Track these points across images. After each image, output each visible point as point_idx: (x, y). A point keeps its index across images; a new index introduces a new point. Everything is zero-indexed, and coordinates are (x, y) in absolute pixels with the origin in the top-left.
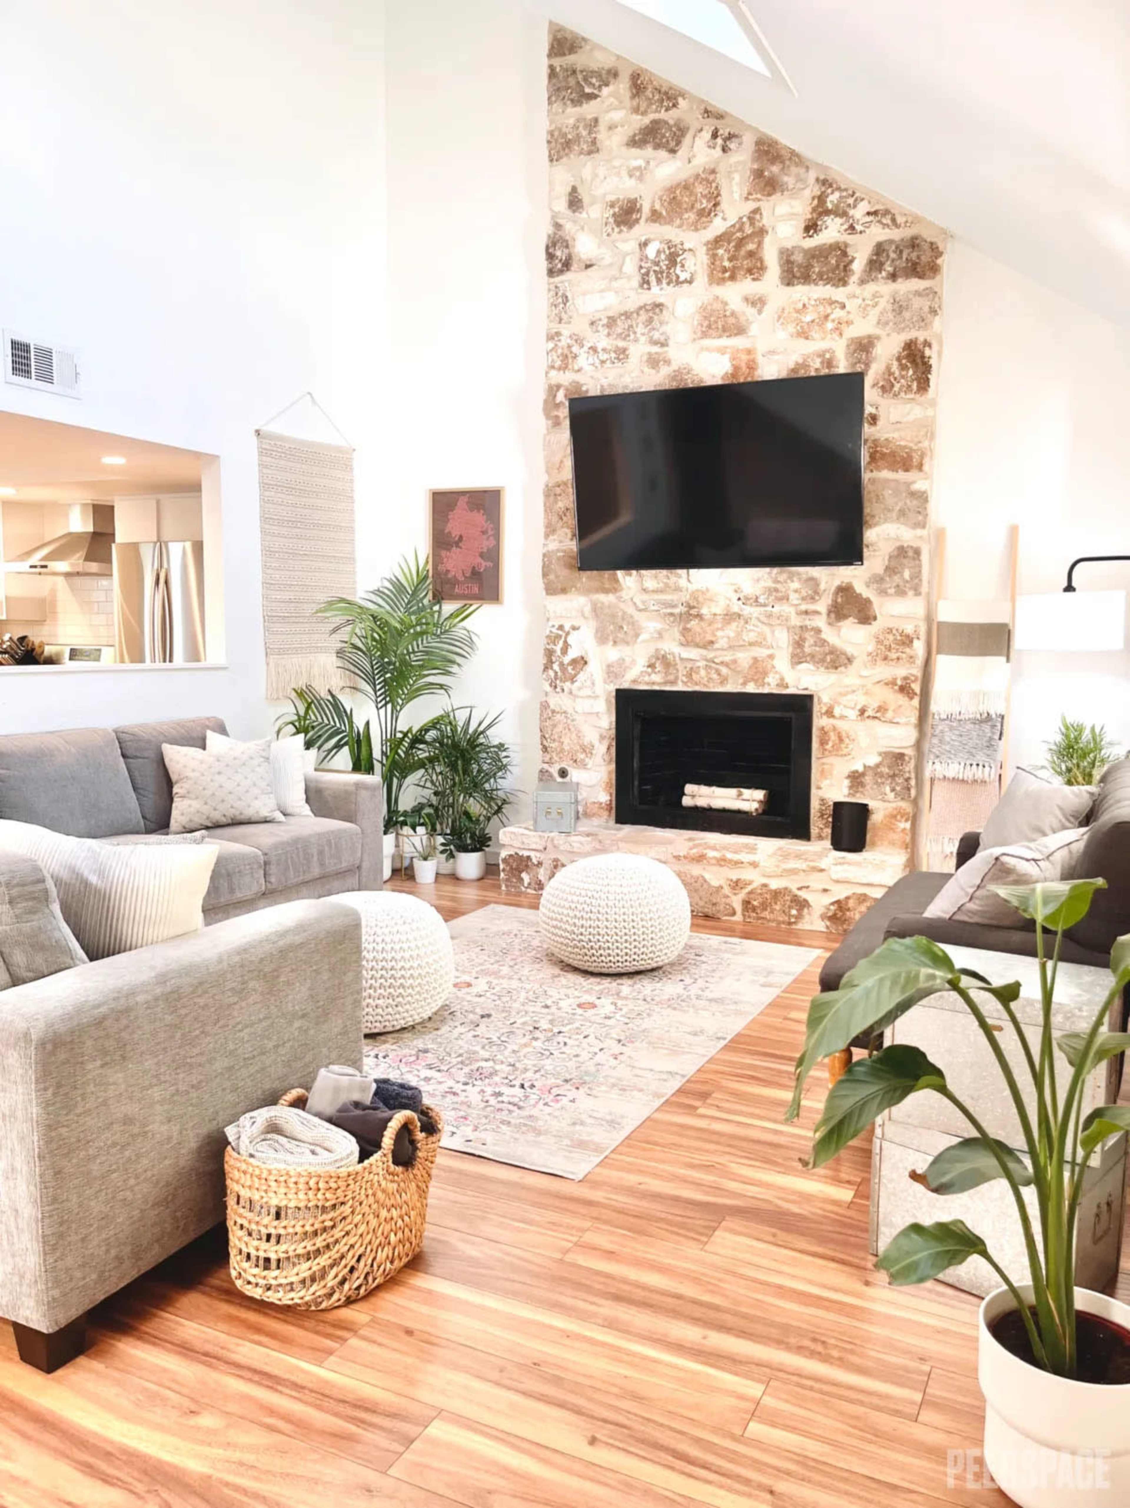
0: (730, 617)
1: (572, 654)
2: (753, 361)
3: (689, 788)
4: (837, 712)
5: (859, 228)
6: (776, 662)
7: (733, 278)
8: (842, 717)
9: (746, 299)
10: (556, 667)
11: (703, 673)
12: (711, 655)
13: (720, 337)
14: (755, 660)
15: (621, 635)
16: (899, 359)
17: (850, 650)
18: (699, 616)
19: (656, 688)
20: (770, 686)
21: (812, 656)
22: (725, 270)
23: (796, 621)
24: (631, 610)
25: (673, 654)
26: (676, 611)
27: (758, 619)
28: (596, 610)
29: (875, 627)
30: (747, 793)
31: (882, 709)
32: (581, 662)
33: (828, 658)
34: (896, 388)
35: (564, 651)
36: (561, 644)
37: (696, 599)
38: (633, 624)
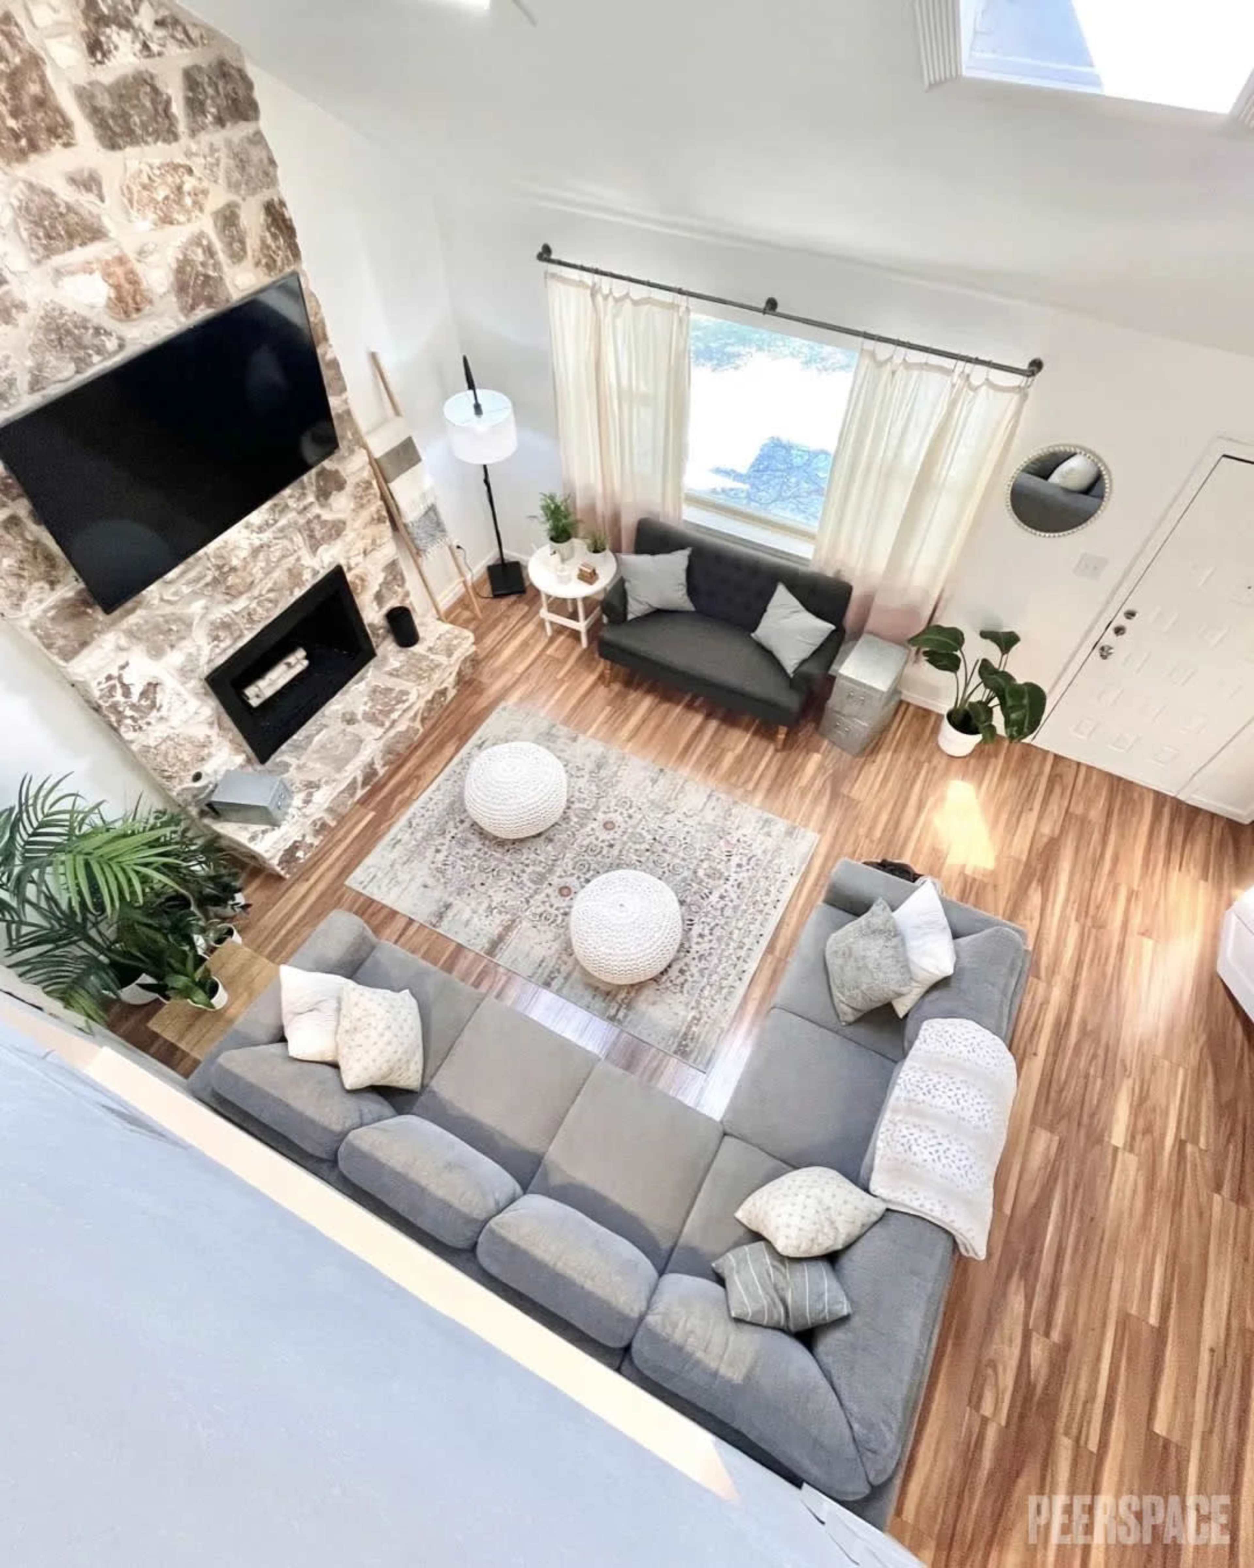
0: (256, 552)
1: (136, 691)
2: (132, 272)
3: (250, 691)
4: (353, 565)
6: (303, 562)
7: (34, 147)
8: (357, 565)
9: (73, 180)
10: (128, 712)
11: (260, 610)
12: (256, 592)
13: (71, 248)
14: (290, 570)
15: (173, 637)
16: (268, 229)
17: (341, 516)
18: (233, 569)
19: (231, 652)
20: (309, 581)
21: (323, 538)
22: (16, 136)
23: (302, 521)
24: (168, 609)
25: (227, 615)
26: (209, 579)
27: (275, 538)
28: (131, 634)
29: (349, 488)
30: (291, 659)
31: (374, 542)
32: (152, 688)
33: (333, 532)
34: (279, 263)
35: (127, 693)
36: (119, 691)
37: (222, 557)
38: (179, 619)
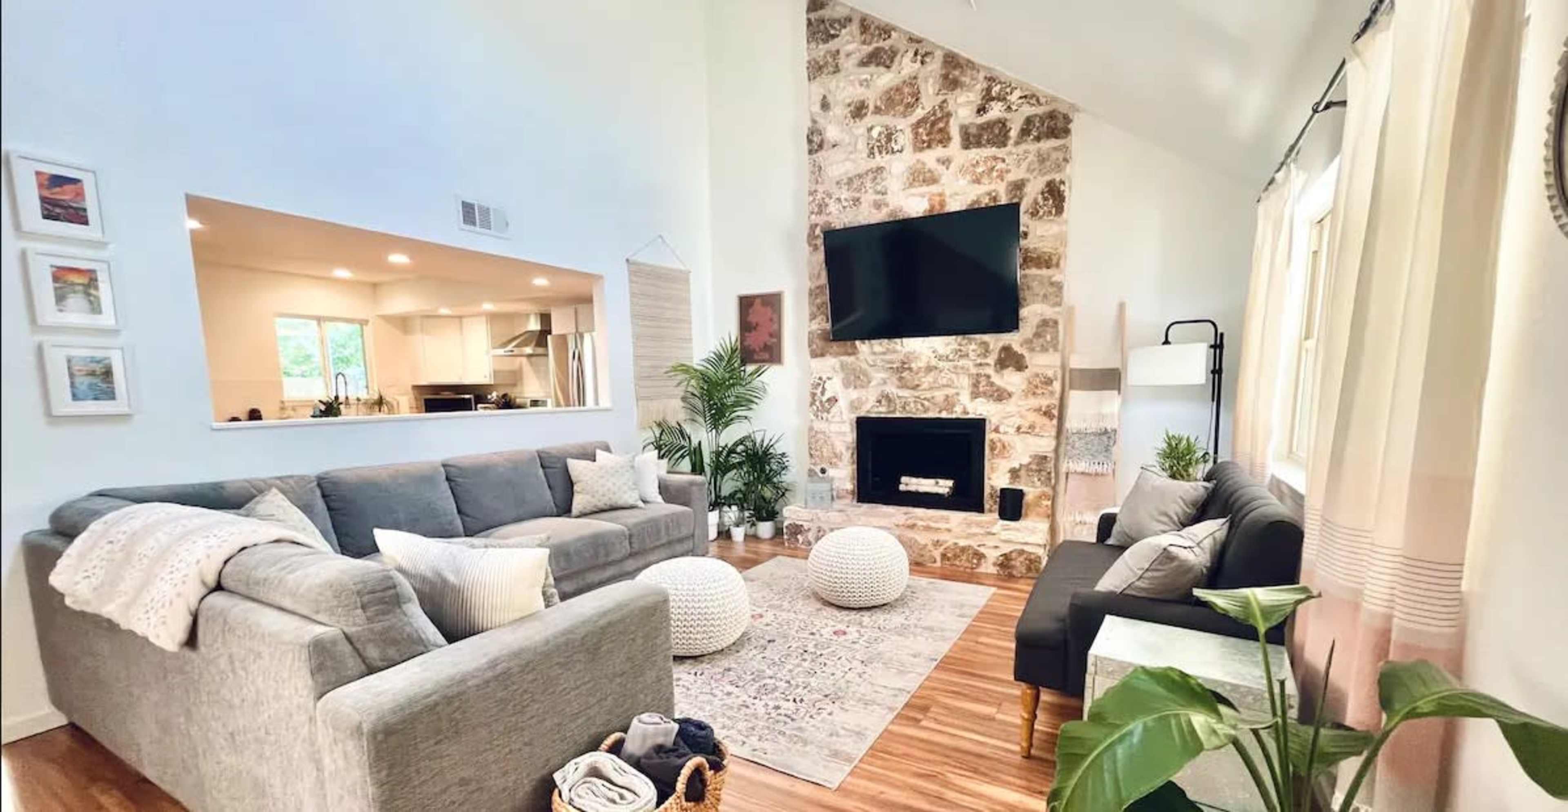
0: (930, 369)
1: (828, 395)
2: (944, 200)
3: (904, 479)
4: (1001, 429)
5: (1014, 107)
6: (960, 398)
7: (929, 147)
8: (1005, 433)
9: (938, 160)
10: (817, 403)
11: (912, 405)
12: (916, 394)
13: (921, 186)
14: (947, 396)
15: (859, 383)
16: (1043, 193)
17: (1010, 389)
18: (910, 369)
19: (882, 416)
20: (957, 413)
21: (985, 393)
22: (924, 142)
23: (974, 371)
24: (864, 366)
25: (892, 393)
26: (895, 366)
27: (949, 370)
28: (843, 366)
29: (1027, 373)
30: (942, 482)
31: (1032, 427)
32: (833, 400)
33: (996, 394)
34: (1041, 213)
35: (823, 393)
36: (820, 389)
37: (908, 358)
38: (866, 374)
